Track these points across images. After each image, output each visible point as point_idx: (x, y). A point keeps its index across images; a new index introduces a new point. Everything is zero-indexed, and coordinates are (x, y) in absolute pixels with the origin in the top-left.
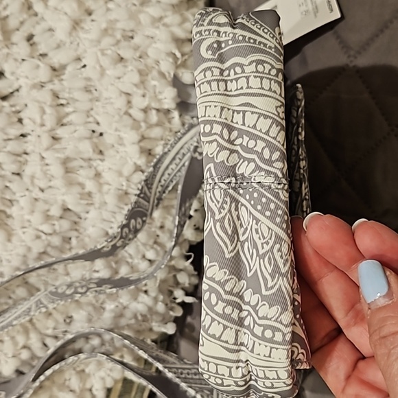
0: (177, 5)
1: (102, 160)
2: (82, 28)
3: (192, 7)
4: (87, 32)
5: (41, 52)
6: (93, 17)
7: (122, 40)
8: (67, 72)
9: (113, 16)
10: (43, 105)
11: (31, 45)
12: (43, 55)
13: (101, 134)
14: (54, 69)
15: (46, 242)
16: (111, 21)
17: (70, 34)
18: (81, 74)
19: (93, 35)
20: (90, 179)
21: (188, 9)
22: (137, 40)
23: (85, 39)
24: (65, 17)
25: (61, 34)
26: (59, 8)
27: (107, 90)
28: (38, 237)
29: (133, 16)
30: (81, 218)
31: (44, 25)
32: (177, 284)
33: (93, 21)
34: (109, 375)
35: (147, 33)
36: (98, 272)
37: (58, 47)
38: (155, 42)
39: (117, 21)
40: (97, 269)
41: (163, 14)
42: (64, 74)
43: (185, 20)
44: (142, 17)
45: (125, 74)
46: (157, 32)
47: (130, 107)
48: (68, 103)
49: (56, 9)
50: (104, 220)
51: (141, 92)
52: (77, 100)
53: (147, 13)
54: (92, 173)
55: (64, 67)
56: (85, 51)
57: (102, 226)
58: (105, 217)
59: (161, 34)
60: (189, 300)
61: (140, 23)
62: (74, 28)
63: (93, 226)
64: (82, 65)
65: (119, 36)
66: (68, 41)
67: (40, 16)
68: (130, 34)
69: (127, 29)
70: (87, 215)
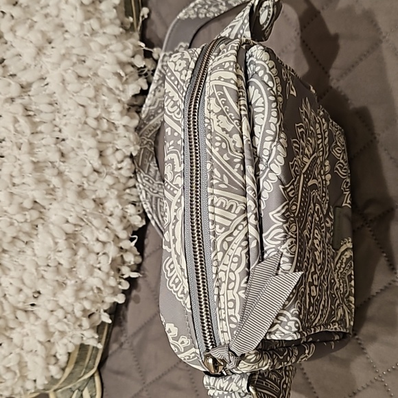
0: (119, 36)
1: (63, 162)
2: (45, 54)
3: (130, 38)
4: (49, 56)
5: (11, 73)
6: (52, 45)
7: (78, 63)
8: (32, 89)
9: (69, 44)
10: (16, 116)
11: (3, 67)
12: (13, 76)
13: (63, 140)
14: (22, 87)
15: (18, 228)
16: (67, 48)
17: (35, 58)
18: (45, 91)
19: (54, 59)
20: (54, 176)
21: (127, 39)
22: (88, 63)
23: (47, 62)
24: (31, 45)
25: (27, 58)
26: (26, 37)
27: (66, 103)
28: (12, 224)
29: (85, 44)
30: (45, 209)
31: (13, 51)
32: (124, 263)
33: (53, 48)
34: (70, 342)
35: (96, 58)
36: (60, 251)
37: (25, 69)
38: (103, 65)
39: (73, 48)
40: (60, 249)
41: (109, 43)
42: (30, 91)
43: (125, 48)
44: (92, 45)
45: (81, 90)
46: (105, 56)
47: (87, 117)
48: (35, 115)
49: (23, 38)
50: (65, 210)
51: (94, 104)
52: (42, 112)
53: (96, 41)
54: (55, 172)
55: (30, 85)
56: (48, 72)
57: (63, 214)
58: (66, 207)
59: (108, 58)
60: (134, 275)
61: (90, 49)
62: (38, 54)
63: (55, 215)
64: (46, 83)
65: (74, 59)
66: (33, 64)
67: (9, 43)
68: (83, 59)
69: (81, 54)
70: (50, 206)
